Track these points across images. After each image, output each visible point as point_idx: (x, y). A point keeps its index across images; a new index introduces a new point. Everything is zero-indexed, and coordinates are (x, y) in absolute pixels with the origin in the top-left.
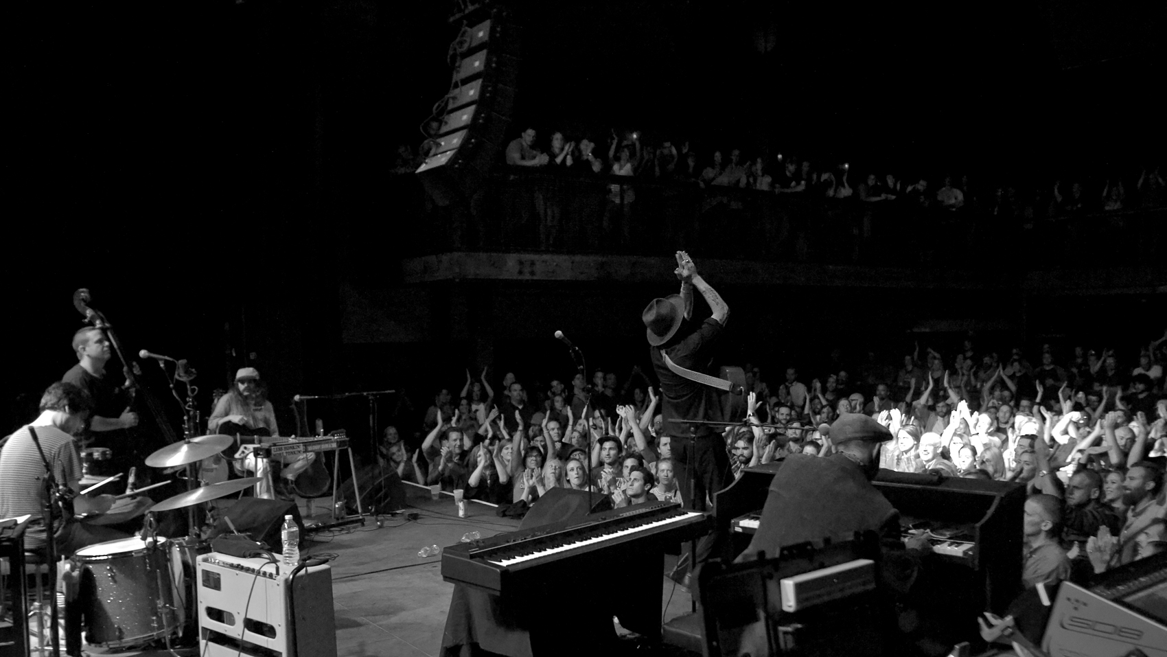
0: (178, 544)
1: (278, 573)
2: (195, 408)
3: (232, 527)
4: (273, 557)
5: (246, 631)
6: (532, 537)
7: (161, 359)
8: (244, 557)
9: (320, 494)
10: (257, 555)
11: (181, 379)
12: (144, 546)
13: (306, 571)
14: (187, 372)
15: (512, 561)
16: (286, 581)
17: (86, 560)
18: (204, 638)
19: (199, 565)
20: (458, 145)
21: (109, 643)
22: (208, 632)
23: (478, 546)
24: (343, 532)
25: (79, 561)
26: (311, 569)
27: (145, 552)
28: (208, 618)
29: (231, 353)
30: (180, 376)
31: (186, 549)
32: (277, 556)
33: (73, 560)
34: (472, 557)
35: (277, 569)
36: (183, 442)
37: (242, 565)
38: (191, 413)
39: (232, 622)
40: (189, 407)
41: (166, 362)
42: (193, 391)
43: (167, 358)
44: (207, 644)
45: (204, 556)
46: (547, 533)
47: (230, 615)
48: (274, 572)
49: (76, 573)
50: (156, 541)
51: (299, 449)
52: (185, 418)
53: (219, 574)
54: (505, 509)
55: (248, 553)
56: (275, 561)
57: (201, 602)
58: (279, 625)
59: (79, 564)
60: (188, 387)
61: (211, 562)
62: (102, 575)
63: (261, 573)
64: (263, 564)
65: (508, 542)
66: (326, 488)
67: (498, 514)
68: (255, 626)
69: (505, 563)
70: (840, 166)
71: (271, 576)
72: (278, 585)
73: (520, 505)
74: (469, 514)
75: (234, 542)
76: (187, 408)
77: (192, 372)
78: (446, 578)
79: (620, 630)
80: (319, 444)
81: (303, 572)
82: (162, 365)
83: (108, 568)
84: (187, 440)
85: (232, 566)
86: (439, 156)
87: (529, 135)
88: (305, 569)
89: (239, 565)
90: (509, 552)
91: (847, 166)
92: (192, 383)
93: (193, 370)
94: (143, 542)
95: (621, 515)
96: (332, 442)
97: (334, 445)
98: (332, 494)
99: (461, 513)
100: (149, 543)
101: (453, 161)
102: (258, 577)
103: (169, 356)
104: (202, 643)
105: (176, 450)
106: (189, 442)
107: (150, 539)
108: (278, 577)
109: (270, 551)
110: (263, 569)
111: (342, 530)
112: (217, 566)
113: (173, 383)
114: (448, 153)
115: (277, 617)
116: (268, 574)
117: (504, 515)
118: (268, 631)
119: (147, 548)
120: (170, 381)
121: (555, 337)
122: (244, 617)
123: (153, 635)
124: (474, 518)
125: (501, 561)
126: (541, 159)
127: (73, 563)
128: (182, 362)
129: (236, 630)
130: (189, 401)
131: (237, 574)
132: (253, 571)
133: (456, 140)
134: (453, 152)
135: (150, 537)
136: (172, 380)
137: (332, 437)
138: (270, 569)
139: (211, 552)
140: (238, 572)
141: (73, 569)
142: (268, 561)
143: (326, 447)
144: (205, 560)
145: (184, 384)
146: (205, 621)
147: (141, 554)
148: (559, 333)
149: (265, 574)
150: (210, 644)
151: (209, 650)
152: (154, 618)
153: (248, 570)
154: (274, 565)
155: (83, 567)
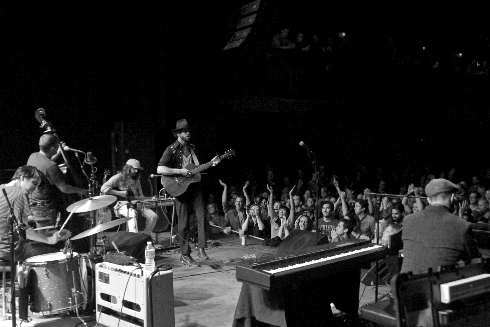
0: (84, 256)
1: (142, 274)
2: (96, 180)
3: (116, 248)
4: (140, 265)
5: (123, 307)
6: (288, 257)
7: (76, 152)
8: (123, 265)
9: (163, 230)
10: (130, 264)
11: (88, 163)
12: (66, 258)
13: (159, 274)
14: (92, 159)
15: (276, 271)
16: (148, 279)
17: (32, 265)
18: (99, 311)
19: (97, 269)
20: (246, 36)
21: (44, 312)
22: (101, 307)
23: (257, 262)
24: (177, 252)
25: (27, 265)
26: (162, 273)
27: (66, 261)
28: (101, 299)
29: (115, 150)
30: (87, 161)
31: (89, 260)
32: (142, 265)
33: (24, 264)
34: (254, 268)
35: (142, 272)
36: (88, 199)
37: (122, 269)
38: (93, 182)
39: (115, 302)
40: (92, 179)
41: (79, 153)
42: (95, 170)
43: (79, 151)
44: (100, 314)
45: (100, 264)
46: (296, 255)
47: (114, 298)
48: (140, 274)
49: (26, 272)
50: (72, 255)
51: (152, 205)
52: (89, 185)
53: (108, 275)
54: (267, 241)
55: (125, 263)
56: (141, 268)
57: (98, 290)
58: (143, 304)
59: (28, 267)
60: (92, 167)
61: (104, 268)
62: (41, 273)
63: (133, 274)
64: (134, 269)
65: (274, 260)
66: (166, 228)
67: (264, 244)
68: (128, 304)
69: (272, 272)
70: (457, 55)
71: (138, 276)
72: (143, 281)
73: (276, 239)
74: (247, 244)
75: (117, 256)
76: (91, 180)
77: (94, 159)
78: (239, 279)
79: (335, 310)
80: (164, 202)
81: (157, 274)
82: (77, 155)
83: (45, 269)
84: (90, 198)
85: (116, 270)
86: (235, 42)
87: (285, 32)
88: (158, 273)
89: (120, 270)
90: (274, 265)
91: (461, 54)
92: (95, 165)
93: (95, 158)
94: (65, 255)
95: (337, 246)
96: (171, 201)
97: (173, 203)
98: (170, 230)
99: (243, 243)
100: (68, 256)
101: (242, 44)
102: (131, 276)
103: (80, 150)
104: (98, 313)
105: (84, 203)
106: (91, 199)
107: (69, 254)
108: (143, 277)
109: (138, 262)
110: (134, 273)
111: (176, 251)
112: (107, 270)
113: (82, 166)
114: (241, 40)
115: (141, 300)
116: (137, 275)
117: (267, 245)
118: (137, 308)
119: (67, 259)
120: (81, 165)
121: (299, 144)
122: (122, 299)
123: (69, 308)
124: (251, 246)
125: (270, 270)
126: (291, 46)
127: (24, 266)
128: (89, 153)
129: (117, 307)
130: (92, 176)
131: (119, 275)
132: (128, 273)
133: (245, 33)
134: (244, 39)
135: (69, 252)
136: (82, 164)
137: (171, 199)
138: (139, 272)
139: (103, 262)
140: (119, 273)
141: (24, 270)
142: (137, 267)
143: (168, 204)
144: (101, 266)
145: (89, 166)
146: (100, 301)
147: (64, 262)
148: (301, 143)
149: (135, 275)
150: (102, 314)
151: (101, 318)
152: (70, 299)
153: (125, 272)
154: (140, 270)
155: (30, 269)
